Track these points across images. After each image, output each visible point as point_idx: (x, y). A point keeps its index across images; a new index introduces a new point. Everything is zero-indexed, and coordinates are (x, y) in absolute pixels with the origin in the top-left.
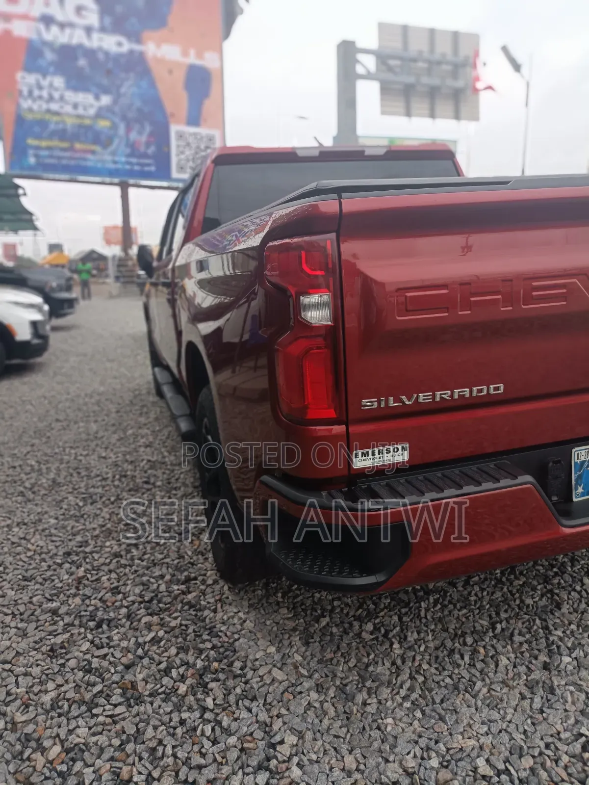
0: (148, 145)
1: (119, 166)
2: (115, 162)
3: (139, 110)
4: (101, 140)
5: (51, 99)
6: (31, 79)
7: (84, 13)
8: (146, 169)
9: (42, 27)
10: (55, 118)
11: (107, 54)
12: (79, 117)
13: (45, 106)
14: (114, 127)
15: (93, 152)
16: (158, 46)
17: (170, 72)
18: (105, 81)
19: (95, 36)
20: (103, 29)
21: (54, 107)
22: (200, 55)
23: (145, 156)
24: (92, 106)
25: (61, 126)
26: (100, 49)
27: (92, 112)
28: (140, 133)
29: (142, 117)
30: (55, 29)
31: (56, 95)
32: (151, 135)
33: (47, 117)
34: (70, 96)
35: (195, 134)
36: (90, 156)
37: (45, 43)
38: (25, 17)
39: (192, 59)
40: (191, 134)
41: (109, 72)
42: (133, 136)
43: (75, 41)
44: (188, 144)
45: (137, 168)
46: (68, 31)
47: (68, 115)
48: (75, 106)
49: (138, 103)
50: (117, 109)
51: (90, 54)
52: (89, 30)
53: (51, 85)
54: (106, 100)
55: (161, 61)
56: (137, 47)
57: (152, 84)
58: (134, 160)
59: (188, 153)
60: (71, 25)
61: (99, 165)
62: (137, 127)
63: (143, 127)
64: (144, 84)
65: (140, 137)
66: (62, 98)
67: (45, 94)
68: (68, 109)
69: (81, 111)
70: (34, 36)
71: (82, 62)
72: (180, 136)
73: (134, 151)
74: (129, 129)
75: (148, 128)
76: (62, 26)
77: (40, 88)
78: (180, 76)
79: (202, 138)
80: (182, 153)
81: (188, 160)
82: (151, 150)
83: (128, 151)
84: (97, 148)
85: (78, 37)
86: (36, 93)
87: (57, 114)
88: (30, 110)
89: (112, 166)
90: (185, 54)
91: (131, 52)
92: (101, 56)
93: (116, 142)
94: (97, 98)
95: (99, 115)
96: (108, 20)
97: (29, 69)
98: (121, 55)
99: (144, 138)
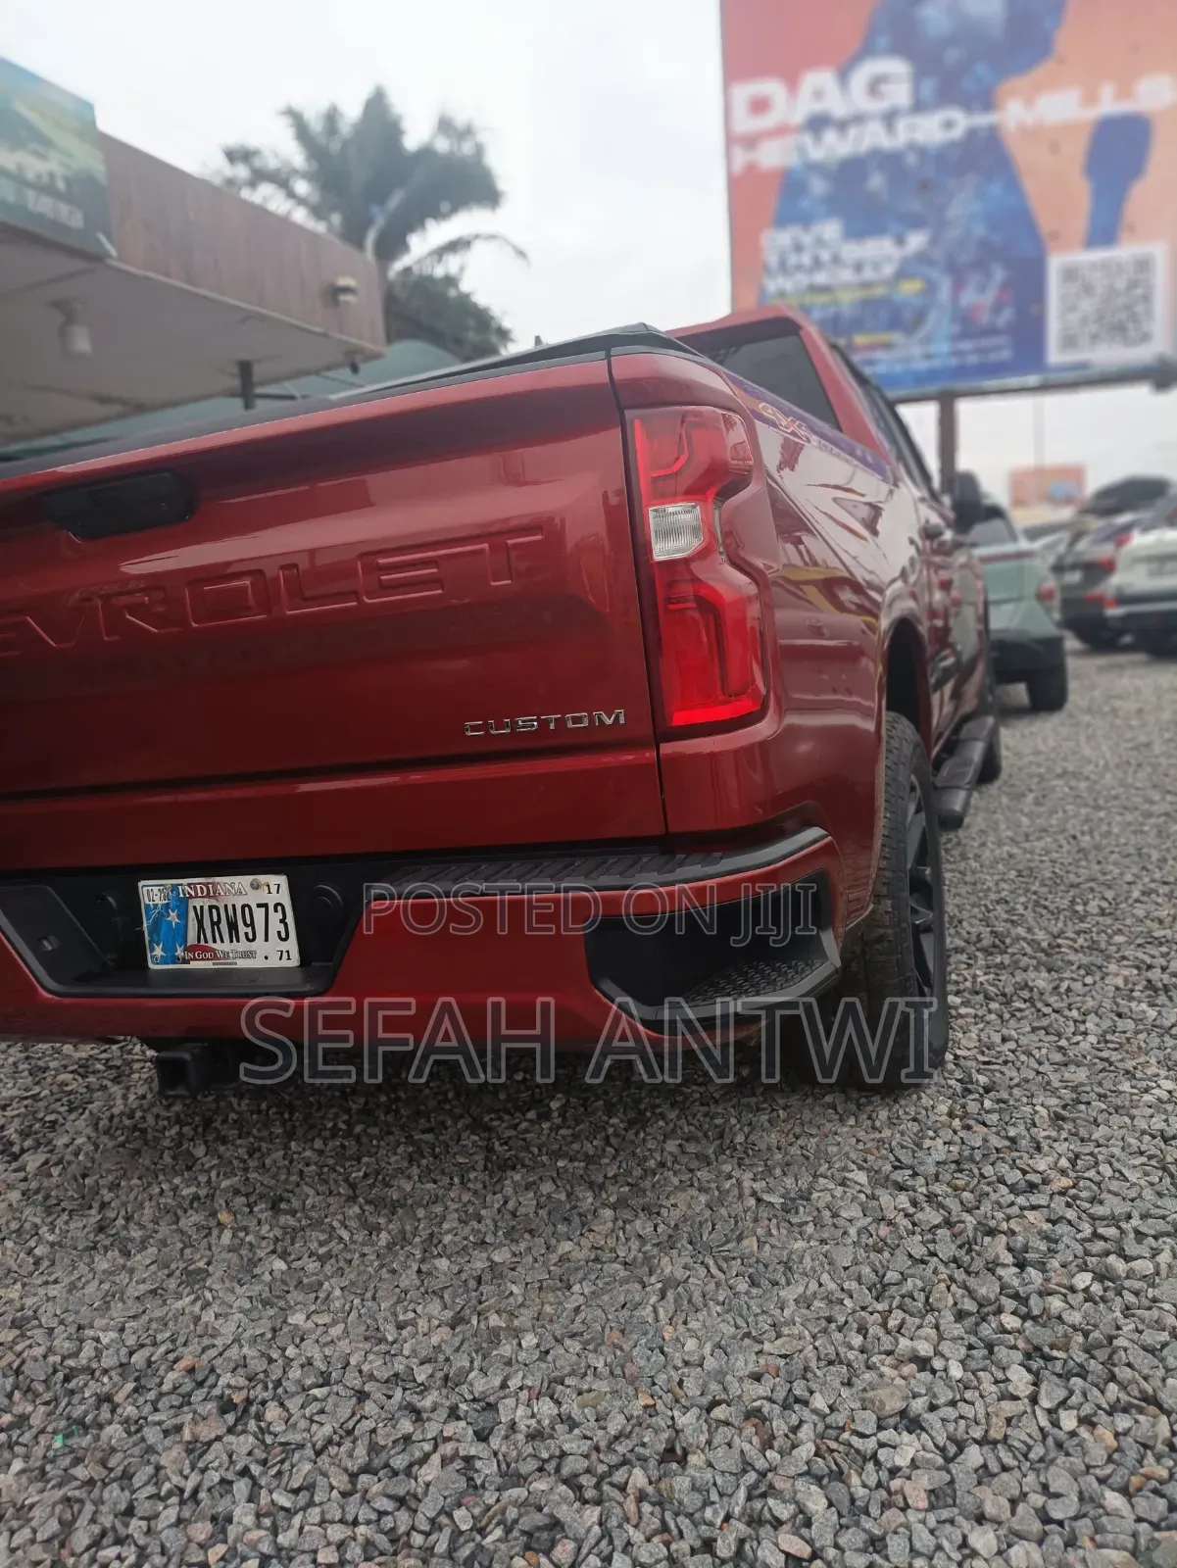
0: (997, 308)
1: (937, 363)
2: (928, 357)
3: (984, 244)
4: (901, 319)
5: (817, 264)
6: (783, 238)
7: (884, 88)
8: (993, 357)
9: (807, 139)
10: (823, 299)
11: (922, 151)
12: (866, 285)
13: (803, 280)
14: (931, 288)
15: (887, 346)
16: (1029, 102)
17: (1054, 147)
18: (915, 205)
19: (902, 125)
20: (919, 107)
21: (821, 278)
22: (1125, 92)
23: (991, 331)
24: (888, 259)
25: (831, 311)
26: (912, 146)
27: (888, 270)
28: (982, 289)
29: (986, 255)
30: (830, 137)
31: (825, 256)
32: (1005, 286)
33: (808, 299)
34: (852, 251)
35: (1105, 266)
36: (880, 355)
37: (813, 167)
38: (780, 131)
39: (1109, 105)
40: (1093, 267)
41: (925, 187)
42: (969, 297)
43: (865, 146)
44: (1088, 289)
45: (973, 360)
46: (853, 132)
47: (847, 286)
48: (858, 267)
49: (980, 230)
50: (938, 254)
51: (889, 161)
52: (890, 118)
53: (820, 242)
54: (916, 241)
55: (1031, 133)
56: (982, 120)
57: (1013, 184)
58: (966, 345)
59: (1087, 305)
60: (859, 119)
61: (898, 368)
62: (973, 279)
63: (988, 275)
64: (996, 189)
65: (979, 297)
66: (836, 259)
67: (806, 259)
68: (846, 275)
69: (869, 274)
70: (793, 161)
71: (876, 181)
72: (1070, 274)
73: (967, 326)
74: (958, 285)
75: (999, 274)
76: (842, 126)
77: (798, 248)
78: (1076, 150)
79: (1120, 267)
80: (1073, 308)
81: (1084, 321)
82: (1007, 316)
83: (956, 329)
84: (896, 337)
85: (873, 137)
86: (793, 259)
87: (825, 289)
88: (782, 294)
89: (922, 365)
90: (1090, 98)
91: (972, 134)
92: (911, 159)
93: (932, 318)
94: (900, 241)
95: (903, 274)
96: (929, 87)
97: (781, 222)
98: (952, 145)
99: (989, 298)
